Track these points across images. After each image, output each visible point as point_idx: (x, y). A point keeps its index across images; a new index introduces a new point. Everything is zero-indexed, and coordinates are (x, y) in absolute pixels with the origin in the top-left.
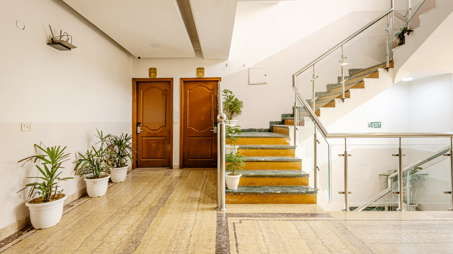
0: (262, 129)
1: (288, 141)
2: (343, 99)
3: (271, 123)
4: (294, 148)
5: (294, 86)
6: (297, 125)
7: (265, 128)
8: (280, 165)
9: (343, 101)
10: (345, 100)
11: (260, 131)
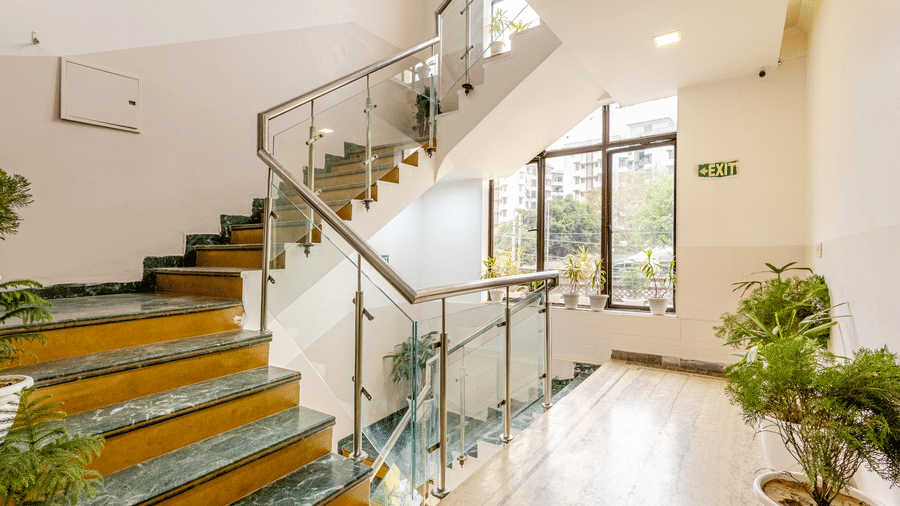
0: (113, 284)
1: (236, 318)
2: (367, 202)
3: (149, 262)
4: (265, 338)
5: (260, 146)
6: (271, 267)
7: (126, 280)
8: (234, 412)
9: (368, 208)
10: (370, 204)
11: (105, 290)
